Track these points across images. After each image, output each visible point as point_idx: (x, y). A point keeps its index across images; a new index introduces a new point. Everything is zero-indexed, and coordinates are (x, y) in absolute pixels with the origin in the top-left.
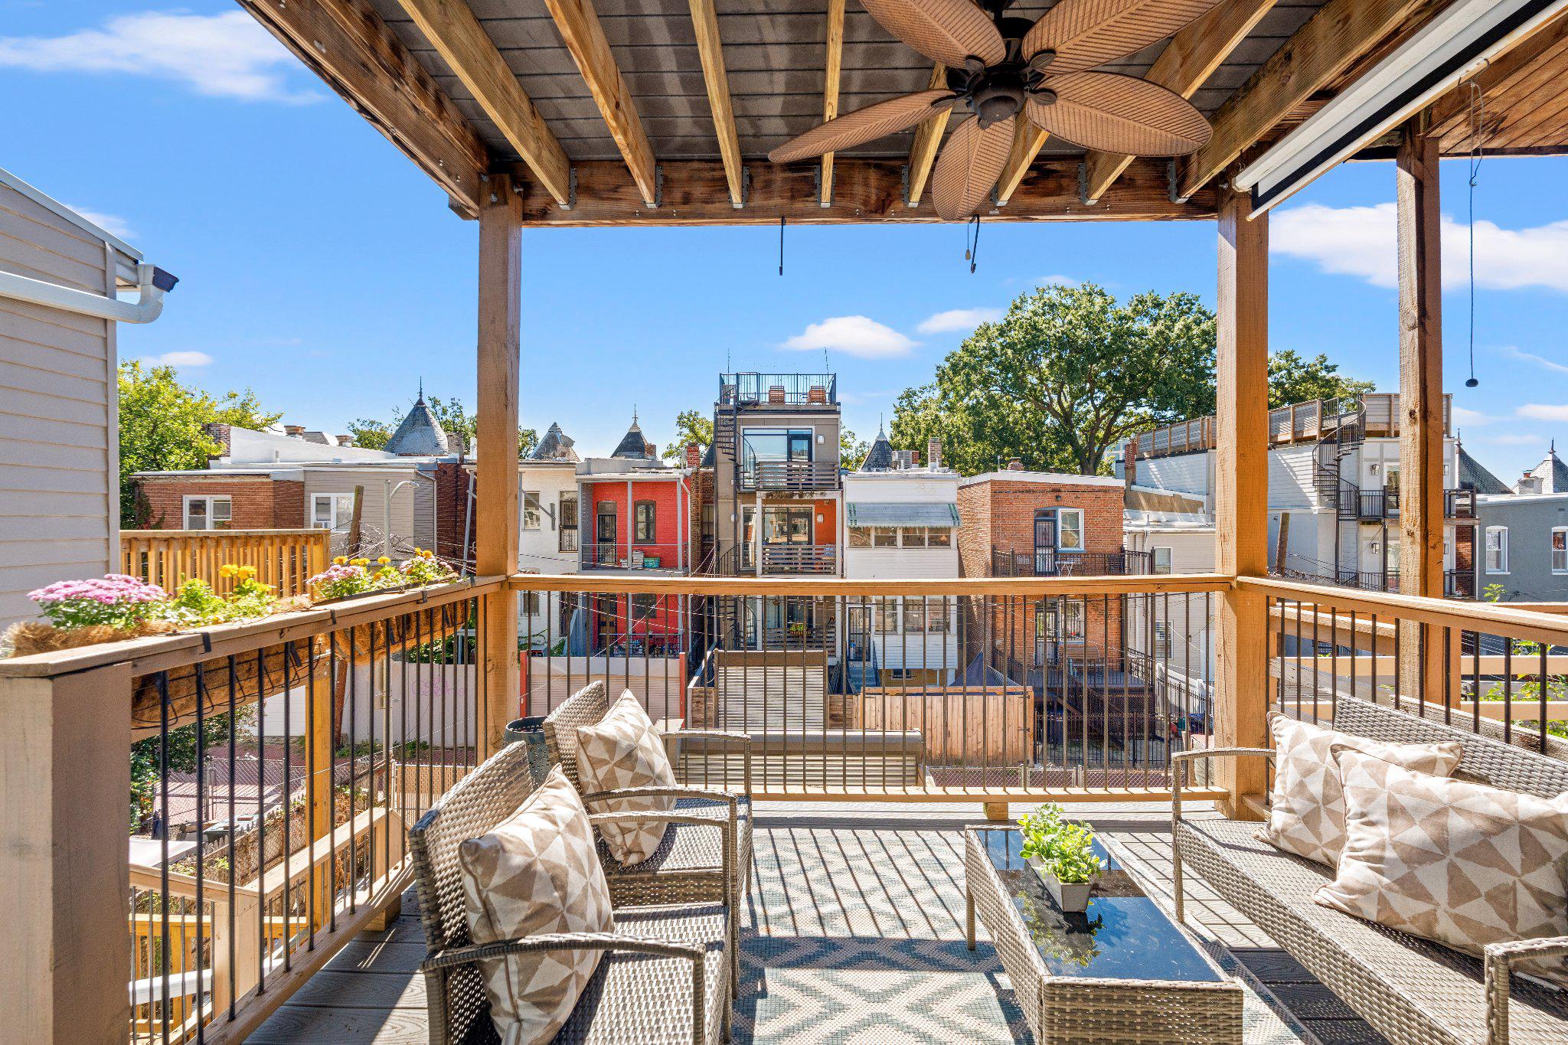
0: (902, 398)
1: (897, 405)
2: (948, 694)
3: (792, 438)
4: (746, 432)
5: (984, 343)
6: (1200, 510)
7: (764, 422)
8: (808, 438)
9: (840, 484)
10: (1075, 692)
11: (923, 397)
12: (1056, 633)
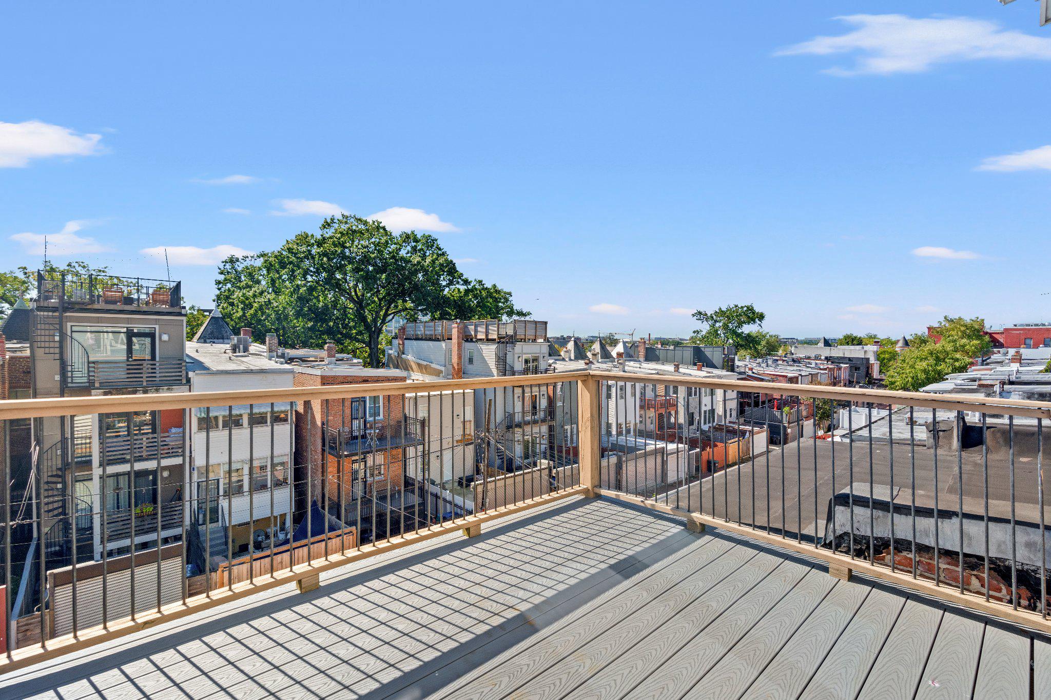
0: (226, 262)
1: (222, 267)
2: (294, 549)
3: (130, 335)
4: (74, 329)
5: (304, 248)
6: (441, 375)
7: (99, 320)
8: (152, 336)
9: (188, 381)
10: (381, 516)
11: (245, 264)
12: (365, 476)
